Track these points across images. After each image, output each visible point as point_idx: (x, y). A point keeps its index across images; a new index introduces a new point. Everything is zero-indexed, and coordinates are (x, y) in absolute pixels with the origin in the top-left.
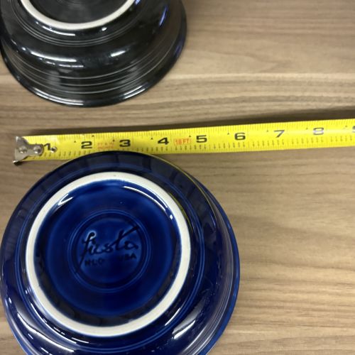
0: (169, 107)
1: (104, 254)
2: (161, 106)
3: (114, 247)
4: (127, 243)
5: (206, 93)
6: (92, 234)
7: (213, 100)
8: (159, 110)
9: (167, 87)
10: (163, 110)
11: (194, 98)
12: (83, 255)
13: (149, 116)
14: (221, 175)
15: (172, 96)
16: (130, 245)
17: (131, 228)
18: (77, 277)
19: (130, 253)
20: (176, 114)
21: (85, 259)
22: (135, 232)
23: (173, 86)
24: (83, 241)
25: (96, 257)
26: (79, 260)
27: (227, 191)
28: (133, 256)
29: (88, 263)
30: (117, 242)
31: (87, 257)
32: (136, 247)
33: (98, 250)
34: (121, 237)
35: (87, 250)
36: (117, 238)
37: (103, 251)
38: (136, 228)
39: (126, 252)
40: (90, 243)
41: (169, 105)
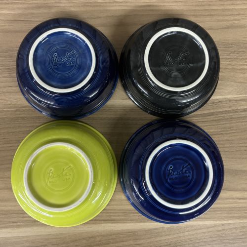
0: (213, 115)
1: (177, 175)
2: (209, 115)
3: (181, 172)
4: (186, 171)
5: (230, 107)
6: (171, 167)
7: (234, 110)
8: (208, 117)
9: (211, 103)
10: (210, 117)
11: (225, 110)
12: (168, 176)
13: (203, 120)
14: (240, 151)
15: (213, 109)
16: (187, 172)
17: (187, 164)
18: (167, 185)
19: (187, 175)
20: (216, 119)
21: (169, 177)
22: (189, 166)
23: (214, 103)
24: (168, 170)
25: (174, 177)
26: (167, 178)
27: (243, 159)
28: (189, 176)
29: (170, 179)
30: (182, 170)
31: (170, 177)
32: (190, 173)
33: (174, 174)
34: (183, 168)
35: (170, 174)
36: (182, 169)
37: (176, 174)
38: (189, 164)
39: (185, 175)
40: (171, 171)
41: (212, 114)
